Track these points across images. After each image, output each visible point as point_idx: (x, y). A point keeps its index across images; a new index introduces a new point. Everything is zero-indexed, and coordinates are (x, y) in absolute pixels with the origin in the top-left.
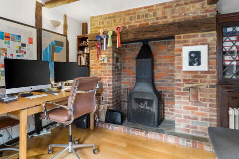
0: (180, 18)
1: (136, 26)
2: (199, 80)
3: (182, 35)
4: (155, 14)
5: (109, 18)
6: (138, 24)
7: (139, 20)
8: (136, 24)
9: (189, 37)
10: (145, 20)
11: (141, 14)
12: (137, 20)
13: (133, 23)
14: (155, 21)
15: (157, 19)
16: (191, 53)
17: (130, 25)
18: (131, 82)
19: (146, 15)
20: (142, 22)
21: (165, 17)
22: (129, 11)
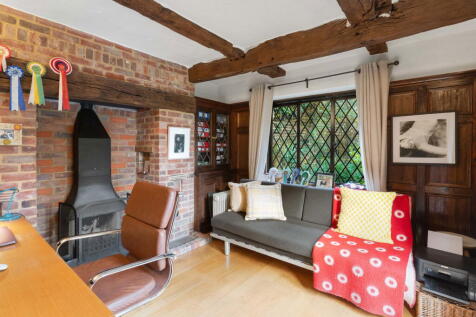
0: (165, 86)
1: (101, 74)
2: (181, 169)
3: (167, 111)
4: (134, 66)
5: (23, 23)
6: (104, 72)
7: (107, 65)
8: (99, 69)
9: (174, 115)
10: (117, 70)
11: (110, 55)
12: (102, 63)
13: (94, 65)
14: (134, 78)
15: (137, 75)
16: (177, 136)
17: (88, 67)
18: (54, 187)
19: (120, 62)
20: (112, 72)
21: (148, 78)
22: (85, 36)
